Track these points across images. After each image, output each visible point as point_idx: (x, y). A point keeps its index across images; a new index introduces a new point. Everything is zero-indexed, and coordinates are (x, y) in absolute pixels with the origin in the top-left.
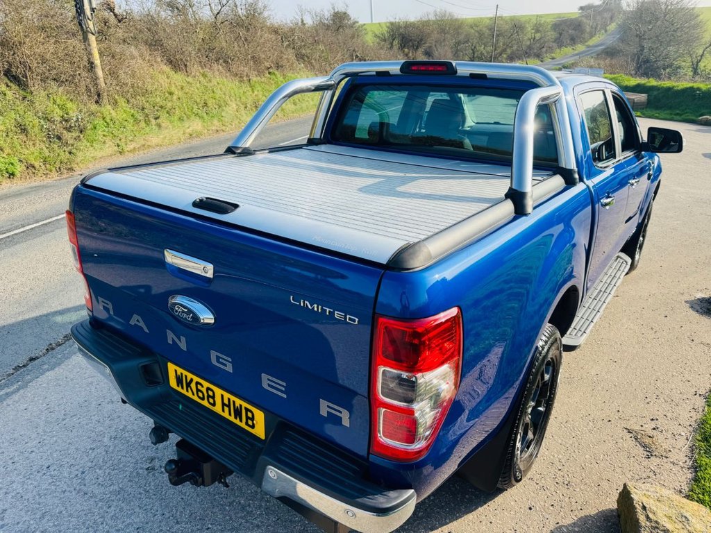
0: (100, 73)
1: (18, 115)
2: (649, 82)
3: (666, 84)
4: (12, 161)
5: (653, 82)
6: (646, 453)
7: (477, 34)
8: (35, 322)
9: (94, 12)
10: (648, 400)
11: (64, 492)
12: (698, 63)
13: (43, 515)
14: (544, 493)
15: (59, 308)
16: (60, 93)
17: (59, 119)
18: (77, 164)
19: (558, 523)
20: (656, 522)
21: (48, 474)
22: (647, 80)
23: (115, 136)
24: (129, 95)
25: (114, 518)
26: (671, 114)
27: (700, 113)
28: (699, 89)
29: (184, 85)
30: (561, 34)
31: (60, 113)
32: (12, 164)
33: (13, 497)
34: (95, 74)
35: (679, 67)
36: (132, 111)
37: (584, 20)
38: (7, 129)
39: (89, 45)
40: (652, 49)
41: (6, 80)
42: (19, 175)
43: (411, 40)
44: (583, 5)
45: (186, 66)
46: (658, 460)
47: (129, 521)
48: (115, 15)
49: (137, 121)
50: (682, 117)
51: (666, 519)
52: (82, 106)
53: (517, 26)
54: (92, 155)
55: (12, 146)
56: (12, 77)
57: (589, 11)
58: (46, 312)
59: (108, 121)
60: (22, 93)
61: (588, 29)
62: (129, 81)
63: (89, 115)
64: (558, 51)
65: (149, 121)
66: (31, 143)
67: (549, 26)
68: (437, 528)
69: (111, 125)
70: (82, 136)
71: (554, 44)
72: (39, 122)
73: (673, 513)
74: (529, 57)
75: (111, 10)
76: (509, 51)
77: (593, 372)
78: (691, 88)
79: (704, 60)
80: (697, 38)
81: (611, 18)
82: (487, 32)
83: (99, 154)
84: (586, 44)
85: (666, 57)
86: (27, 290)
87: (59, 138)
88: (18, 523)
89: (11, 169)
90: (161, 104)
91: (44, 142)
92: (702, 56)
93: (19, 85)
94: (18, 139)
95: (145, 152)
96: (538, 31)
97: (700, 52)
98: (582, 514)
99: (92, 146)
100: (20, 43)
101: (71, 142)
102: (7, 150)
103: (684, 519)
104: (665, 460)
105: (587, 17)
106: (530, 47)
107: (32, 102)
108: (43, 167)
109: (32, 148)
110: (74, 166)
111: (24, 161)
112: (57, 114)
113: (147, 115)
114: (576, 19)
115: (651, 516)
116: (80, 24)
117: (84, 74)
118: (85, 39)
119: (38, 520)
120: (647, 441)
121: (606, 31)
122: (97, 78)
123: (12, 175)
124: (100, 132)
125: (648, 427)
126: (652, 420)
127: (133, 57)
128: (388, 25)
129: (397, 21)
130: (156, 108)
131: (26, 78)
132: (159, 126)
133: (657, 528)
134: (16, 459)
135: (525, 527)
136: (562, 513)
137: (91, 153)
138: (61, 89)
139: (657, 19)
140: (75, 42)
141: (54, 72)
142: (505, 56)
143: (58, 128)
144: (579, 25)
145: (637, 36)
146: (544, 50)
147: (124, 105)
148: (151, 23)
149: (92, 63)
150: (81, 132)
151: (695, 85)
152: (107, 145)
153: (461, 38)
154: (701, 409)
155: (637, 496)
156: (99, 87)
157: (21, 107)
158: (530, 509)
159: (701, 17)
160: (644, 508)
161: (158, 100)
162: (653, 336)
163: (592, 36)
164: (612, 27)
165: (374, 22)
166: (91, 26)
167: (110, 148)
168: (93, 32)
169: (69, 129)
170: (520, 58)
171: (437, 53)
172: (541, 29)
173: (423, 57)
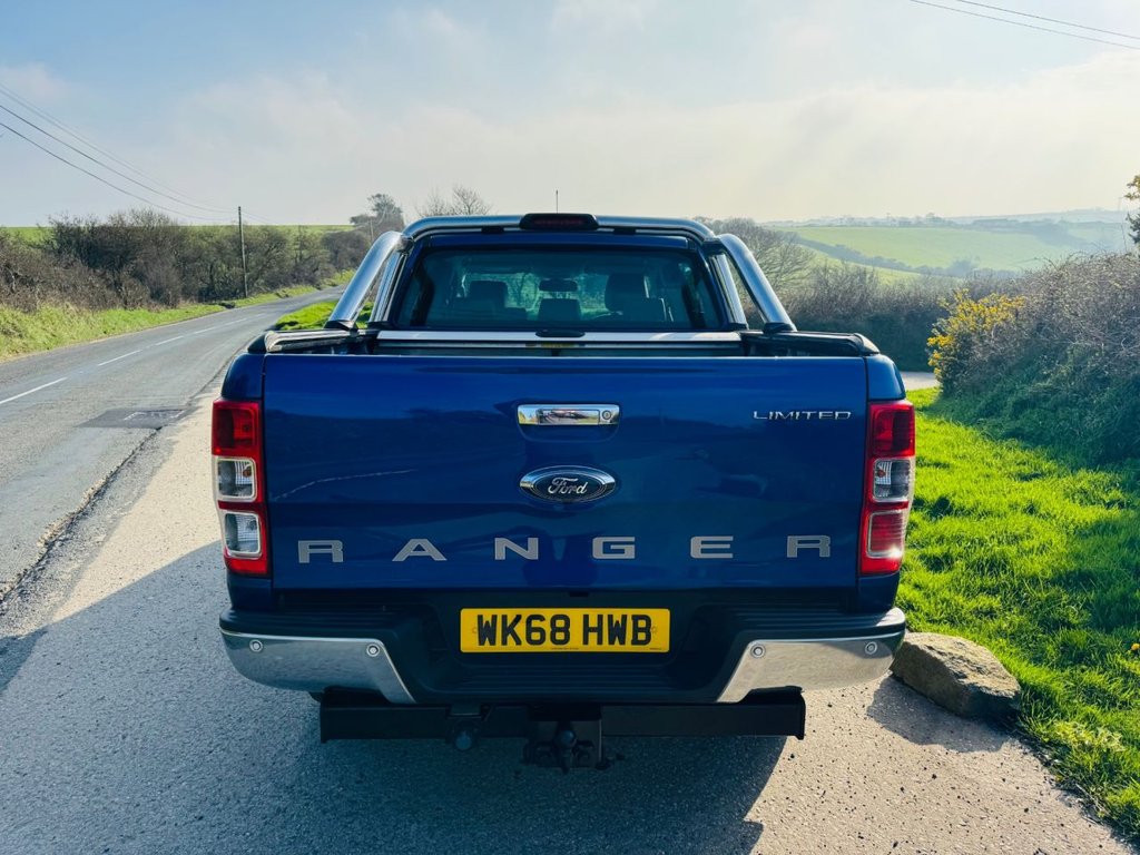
7: (215, 249)
30: (337, 253)
37: (364, 235)
43: (107, 253)
44: (354, 215)
53: (275, 239)
64: (338, 275)
67: (318, 241)
71: (331, 266)
74: (298, 282)
76: (266, 274)
82: (229, 246)
106: (296, 268)
142: (262, 281)
146: (318, 273)
153: (188, 252)
170: (286, 284)
171: (151, 275)
172: (307, 244)
173: (131, 281)
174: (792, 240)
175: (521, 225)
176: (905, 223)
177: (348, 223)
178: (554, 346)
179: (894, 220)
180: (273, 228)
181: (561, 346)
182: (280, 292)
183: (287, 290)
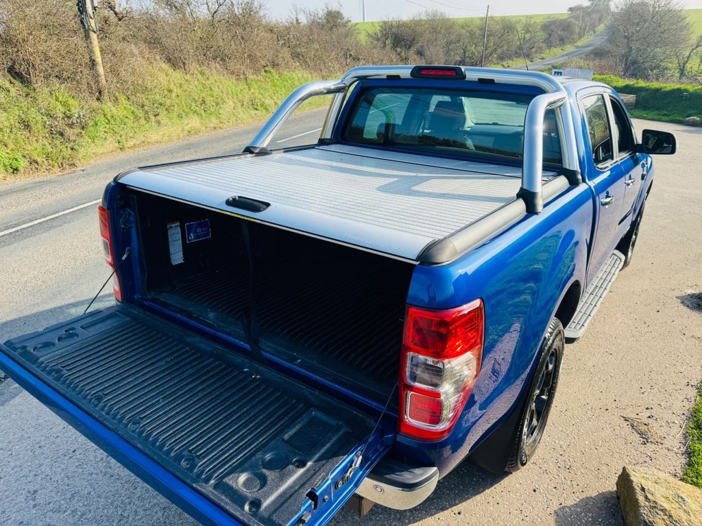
0: (101, 70)
1: (21, 112)
2: (638, 83)
3: (655, 85)
4: (16, 157)
5: (641, 83)
6: (642, 440)
7: (468, 34)
8: (50, 313)
9: (95, 10)
10: (643, 390)
11: (91, 474)
12: (684, 64)
13: (73, 496)
14: (547, 476)
15: (73, 301)
16: (62, 90)
17: (61, 115)
18: (79, 160)
19: (561, 504)
20: (655, 502)
21: (75, 457)
22: (635, 81)
23: (116, 132)
24: (130, 92)
25: (141, 498)
26: (659, 115)
27: (687, 114)
28: (686, 90)
29: (183, 82)
30: (550, 35)
31: (63, 110)
32: (16, 160)
33: (42, 479)
34: (96, 71)
35: (666, 69)
36: (133, 108)
37: (573, 21)
38: (11, 125)
39: (91, 43)
40: (640, 50)
41: (9, 77)
42: (22, 171)
43: (403, 40)
45: (184, 63)
46: (653, 446)
47: (155, 501)
48: (116, 14)
49: (137, 118)
50: (670, 117)
51: (663, 499)
52: (83, 103)
53: (508, 26)
54: (94, 151)
55: (16, 142)
56: (15, 73)
57: (578, 12)
58: (59, 305)
59: (109, 118)
60: (25, 89)
61: (577, 30)
62: (130, 79)
63: (91, 111)
64: (548, 51)
65: (149, 118)
66: (34, 139)
67: (539, 27)
68: (447, 509)
69: (112, 122)
70: (83, 132)
71: (544, 45)
72: (42, 118)
73: (670, 493)
74: (519, 57)
75: (112, 8)
76: (499, 51)
77: (590, 364)
78: (679, 90)
79: (690, 61)
80: (684, 40)
81: (600, 19)
82: (478, 32)
83: (100, 150)
84: (575, 44)
85: (654, 57)
86: (40, 282)
87: (62, 134)
88: (50, 503)
89: (15, 164)
90: (161, 101)
91: (46, 138)
92: (688, 57)
93: (22, 82)
94: (21, 135)
95: (145, 148)
96: (528, 31)
97: (687, 54)
98: (583, 496)
99: (93, 142)
100: (24, 41)
101: (73, 138)
102: (11, 146)
103: (680, 500)
104: (660, 446)
105: (577, 18)
106: (520, 48)
107: (35, 99)
108: (46, 162)
109: (35, 145)
110: (76, 162)
111: (27, 156)
112: (59, 110)
113: (147, 112)
114: (565, 20)
115: (650, 496)
116: (82, 22)
117: (86, 71)
118: (87, 37)
119: (68, 500)
120: (643, 428)
121: (594, 32)
122: (98, 76)
123: (16, 170)
124: (101, 129)
125: (644, 416)
126: (647, 409)
127: (133, 55)
128: (381, 24)
129: (390, 20)
130: (156, 105)
131: (30, 75)
132: (159, 123)
133: (655, 507)
134: (42, 444)
135: (531, 508)
136: (564, 495)
137: (93, 149)
138: (63, 85)
139: (645, 21)
140: (78, 40)
141: (57, 69)
142: (495, 56)
143: (61, 125)
144: (568, 26)
145: (625, 37)
146: (534, 50)
147: (125, 102)
148: (151, 21)
149: (94, 61)
150: (83, 128)
151: (683, 87)
152: (108, 142)
153: (453, 37)
154: (693, 399)
155: (636, 478)
156: (100, 84)
157: (24, 103)
158: (535, 491)
159: (687, 20)
160: (643, 489)
161: (158, 97)
162: (646, 329)
163: (580, 37)
164: (601, 28)
165: (366, 21)
166: (93, 24)
167: (111, 144)
168: (95, 30)
169: (71, 126)
170: (510, 58)
171: (427, 53)
172: (531, 29)
173: (415, 56)
182: (505, 63)
183: (510, 62)
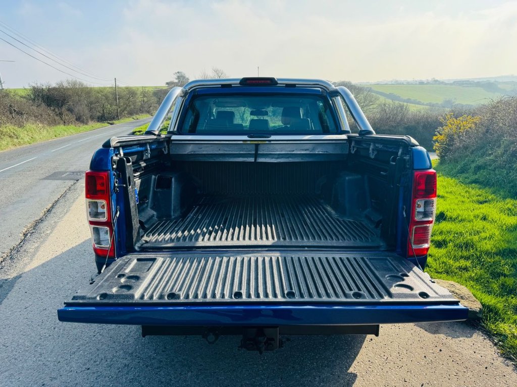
7: (104, 98)
30: (160, 99)
43: (55, 100)
44: (167, 82)
53: (131, 93)
67: (151, 94)
74: (142, 112)
76: (128, 109)
82: (111, 96)
96: (144, 96)
106: (142, 106)
142: (126, 112)
146: (151, 108)
153: (92, 99)
170: (137, 113)
171: (76, 110)
172: (146, 95)
173: (67, 112)
174: (369, 91)
175: (240, 83)
176: (421, 83)
177: (165, 85)
178: (256, 142)
179: (416, 81)
180: (131, 88)
181: (260, 142)
182: (134, 117)
183: (138, 116)
